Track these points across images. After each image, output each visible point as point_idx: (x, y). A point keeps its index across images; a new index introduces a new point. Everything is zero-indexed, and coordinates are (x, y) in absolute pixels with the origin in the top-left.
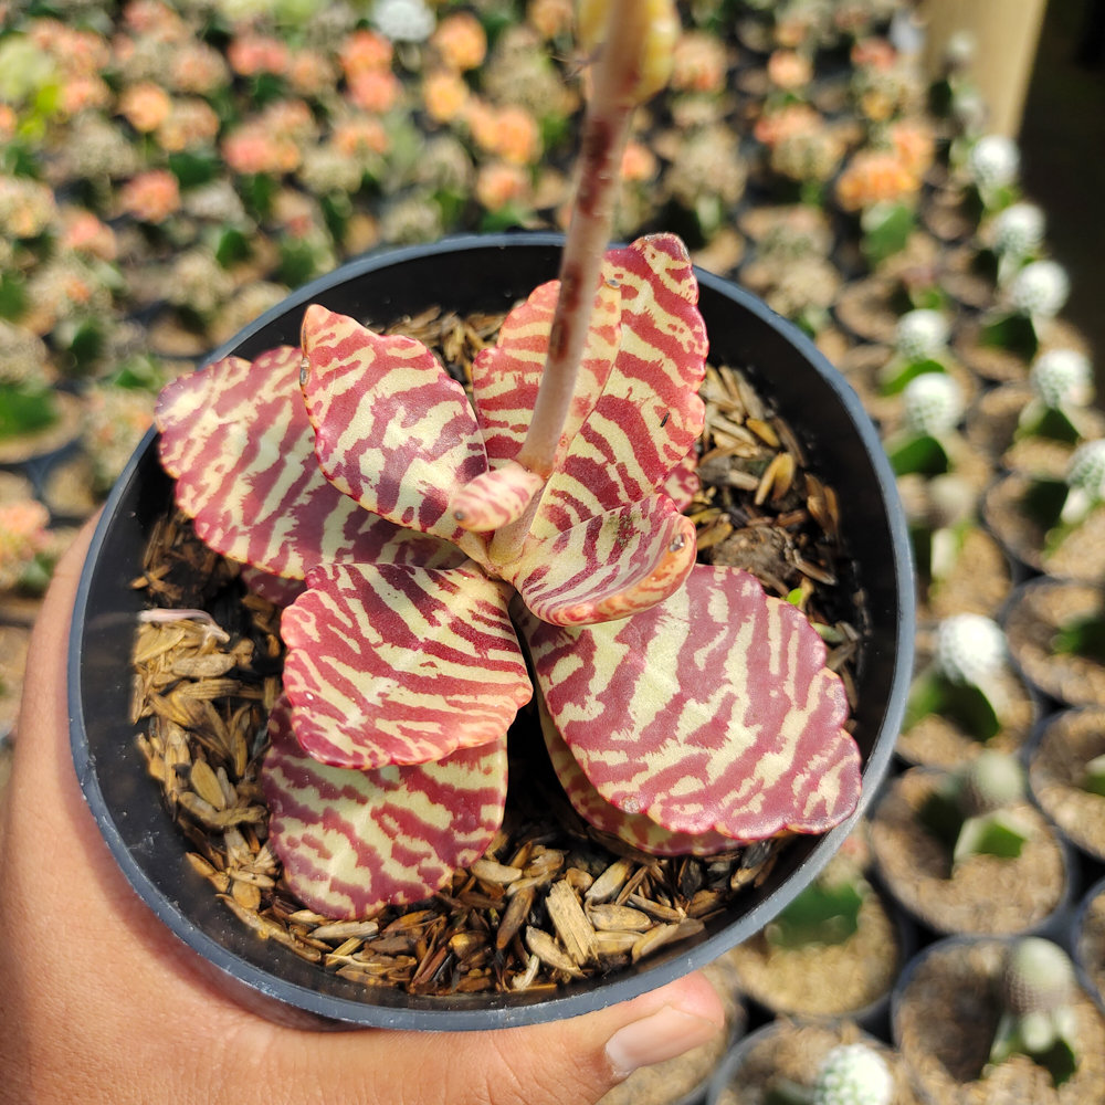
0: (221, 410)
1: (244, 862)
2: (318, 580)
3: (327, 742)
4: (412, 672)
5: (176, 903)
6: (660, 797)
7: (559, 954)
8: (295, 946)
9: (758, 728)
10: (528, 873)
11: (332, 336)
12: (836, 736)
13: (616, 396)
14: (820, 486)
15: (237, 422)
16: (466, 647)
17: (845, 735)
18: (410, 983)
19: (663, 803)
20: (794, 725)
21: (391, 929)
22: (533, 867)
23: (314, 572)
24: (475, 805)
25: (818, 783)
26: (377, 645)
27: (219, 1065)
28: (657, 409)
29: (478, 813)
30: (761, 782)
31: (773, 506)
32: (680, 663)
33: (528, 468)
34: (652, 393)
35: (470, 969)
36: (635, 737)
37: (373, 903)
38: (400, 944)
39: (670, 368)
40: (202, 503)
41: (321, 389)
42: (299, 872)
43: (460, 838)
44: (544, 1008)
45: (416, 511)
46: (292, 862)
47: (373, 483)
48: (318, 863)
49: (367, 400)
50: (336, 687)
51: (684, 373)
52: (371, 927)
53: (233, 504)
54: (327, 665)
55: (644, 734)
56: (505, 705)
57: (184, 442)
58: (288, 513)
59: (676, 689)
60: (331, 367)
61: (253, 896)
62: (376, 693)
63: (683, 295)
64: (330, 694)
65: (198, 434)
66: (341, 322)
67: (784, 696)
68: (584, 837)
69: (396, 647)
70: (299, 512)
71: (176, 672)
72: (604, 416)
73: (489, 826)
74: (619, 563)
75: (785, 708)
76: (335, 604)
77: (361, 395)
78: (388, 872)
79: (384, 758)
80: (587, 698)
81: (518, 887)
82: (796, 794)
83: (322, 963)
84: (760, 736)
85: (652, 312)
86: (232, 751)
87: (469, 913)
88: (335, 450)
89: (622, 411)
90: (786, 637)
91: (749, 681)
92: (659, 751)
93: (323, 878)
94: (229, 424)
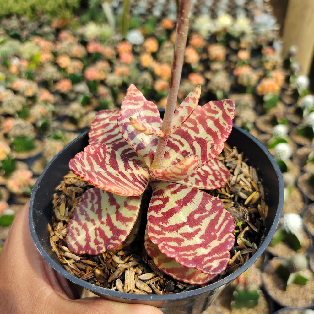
0: (110, 120)
1: (59, 230)
2: (103, 146)
4: (111, 173)
5: (35, 225)
6: (164, 242)
8: (60, 256)
9: (203, 240)
10: (126, 264)
11: (135, 94)
12: (225, 251)
13: (202, 138)
16: (131, 179)
17: (228, 252)
19: (164, 244)
20: (214, 244)
21: (83, 261)
22: (128, 264)
24: (119, 234)
25: (213, 261)
26: (107, 164)
28: (212, 143)
29: (119, 236)
30: (196, 253)
32: (190, 215)
34: (212, 139)
35: (97, 282)
36: (166, 226)
37: (83, 251)
38: (83, 267)
39: (219, 134)
41: (126, 105)
42: (70, 236)
43: (112, 241)
45: (137, 144)
47: (128, 132)
48: (76, 236)
49: (137, 114)
50: (88, 162)
51: (222, 136)
52: (78, 258)
53: (100, 139)
54: (90, 158)
55: (169, 227)
57: (98, 123)
58: (112, 144)
59: (185, 221)
60: (131, 102)
61: (56, 239)
62: (98, 170)
63: (229, 116)
64: (85, 162)
65: (102, 123)
67: (215, 236)
69: (112, 167)
70: (114, 145)
72: (197, 142)
73: (120, 240)
75: (214, 238)
76: (103, 152)
78: (90, 244)
79: (87, 178)
80: (159, 212)
81: (121, 266)
82: (204, 261)
84: (203, 242)
85: (220, 119)
86: (73, 205)
87: (105, 268)
88: (123, 120)
89: (202, 142)
90: (224, 221)
91: (207, 227)
92: (171, 232)
93: (75, 240)
94: (111, 124)
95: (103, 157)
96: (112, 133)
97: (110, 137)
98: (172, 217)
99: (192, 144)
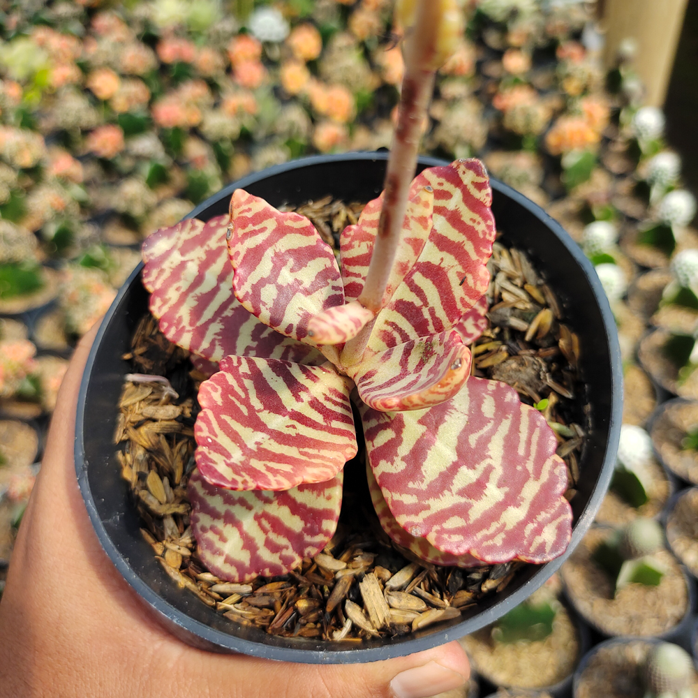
0: (183, 252)
1: (174, 538)
2: (227, 365)
3: (216, 471)
4: (280, 430)
5: (127, 559)
6: (436, 528)
7: (364, 620)
8: (200, 594)
9: (506, 489)
10: (350, 565)
11: (250, 210)
12: (558, 500)
13: (432, 263)
14: (569, 332)
15: (192, 260)
16: (318, 417)
17: (564, 500)
18: (269, 626)
19: (438, 532)
21: (260, 591)
22: (354, 562)
23: (225, 360)
24: (319, 519)
25: (542, 530)
26: (259, 411)
27: (147, 665)
28: (459, 274)
29: (320, 523)
30: (504, 525)
31: (536, 343)
32: (459, 441)
33: (364, 306)
34: (456, 263)
35: (308, 622)
36: (424, 487)
37: (250, 573)
38: (265, 601)
39: (469, 247)
40: (165, 309)
41: (240, 243)
42: (207, 548)
43: (308, 538)
44: (349, 654)
45: (295, 327)
46: (202, 542)
47: (268, 306)
48: (218, 544)
49: (269, 253)
50: (228, 436)
51: (478, 251)
52: (247, 589)
53: (184, 312)
54: (225, 421)
55: (430, 486)
56: (337, 458)
57: (159, 270)
58: (218, 321)
59: (454, 458)
60: (247, 230)
61: (177, 560)
62: (254, 442)
63: (482, 200)
64: (223, 440)
65: (168, 266)
66: (256, 201)
67: (526, 471)
68: (389, 546)
69: (271, 413)
70: (225, 320)
71: (144, 414)
72: (423, 275)
73: (326, 533)
74: (421, 373)
75: (526, 477)
76: (235, 382)
77: (266, 250)
78: (261, 555)
79: (252, 485)
80: (395, 458)
81: (343, 574)
82: (526, 536)
83: (215, 607)
84: (507, 495)
85: (461, 209)
86: (174, 467)
87: (310, 587)
88: (245, 283)
89: (435, 273)
90: (531, 431)
91: (503, 458)
92: (439, 498)
93: (221, 554)
94: (187, 261)
95: (243, 395)
96: (205, 288)
97: (205, 300)
98: (427, 461)
99: (413, 281)
